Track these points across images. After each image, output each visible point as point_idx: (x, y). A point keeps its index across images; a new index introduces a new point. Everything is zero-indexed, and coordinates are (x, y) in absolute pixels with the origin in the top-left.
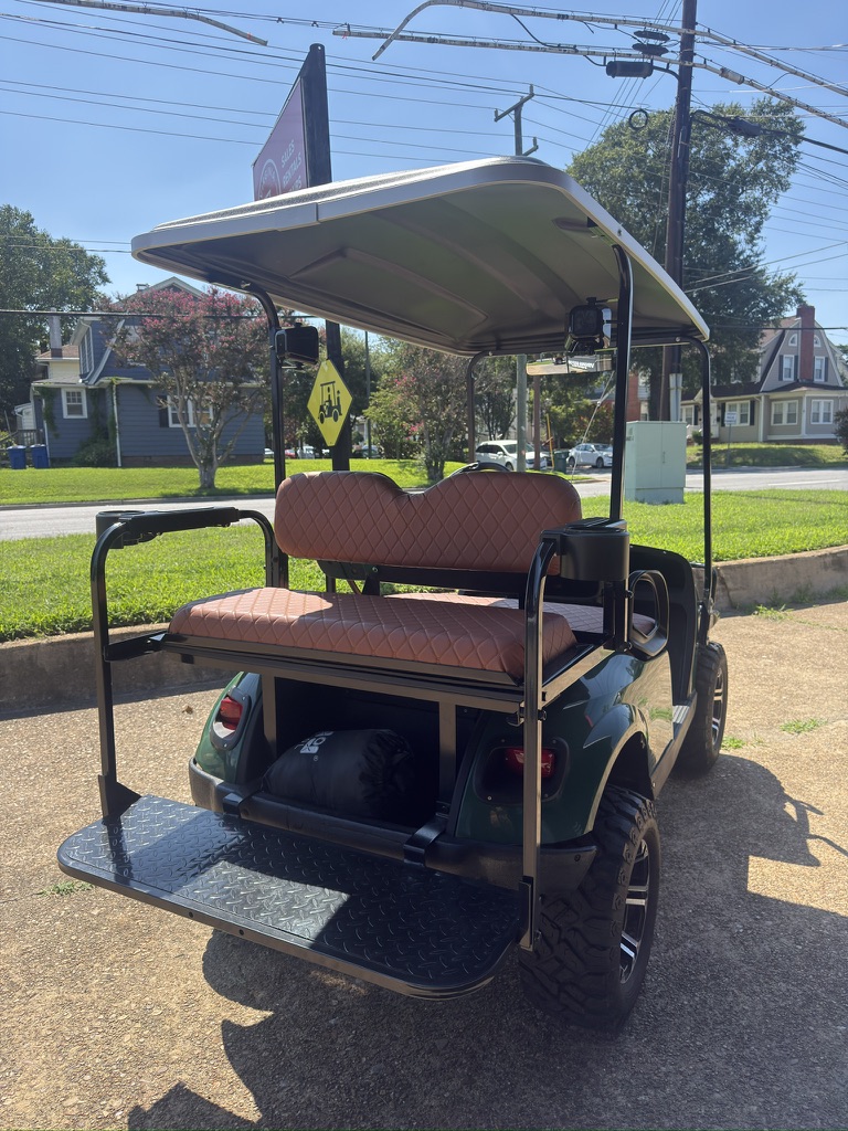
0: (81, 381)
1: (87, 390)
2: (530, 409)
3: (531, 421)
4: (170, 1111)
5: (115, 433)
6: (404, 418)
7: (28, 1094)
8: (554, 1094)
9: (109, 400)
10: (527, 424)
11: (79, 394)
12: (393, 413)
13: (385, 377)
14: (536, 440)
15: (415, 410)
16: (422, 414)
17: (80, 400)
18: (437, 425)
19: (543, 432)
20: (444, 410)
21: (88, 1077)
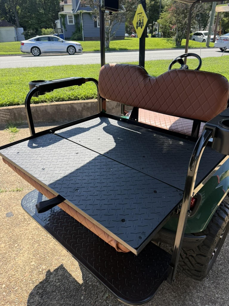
0: (72, 12)
1: (74, 15)
2: (215, 19)
3: (215, 23)
4: (58, 273)
5: (82, 30)
6: (171, 23)
7: (22, 258)
8: (176, 297)
9: (80, 18)
10: (213, 24)
11: (72, 16)
12: (167, 21)
13: (166, 7)
14: (215, 31)
15: (174, 20)
16: (177, 21)
17: (72, 19)
18: (181, 26)
19: (218, 27)
20: (184, 20)
21: (38, 256)
